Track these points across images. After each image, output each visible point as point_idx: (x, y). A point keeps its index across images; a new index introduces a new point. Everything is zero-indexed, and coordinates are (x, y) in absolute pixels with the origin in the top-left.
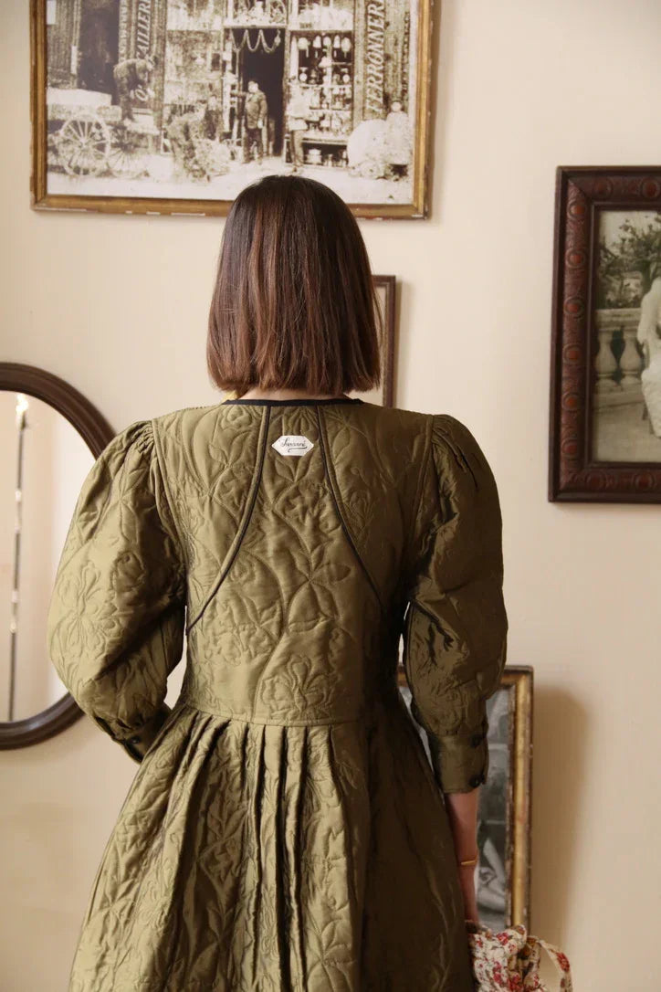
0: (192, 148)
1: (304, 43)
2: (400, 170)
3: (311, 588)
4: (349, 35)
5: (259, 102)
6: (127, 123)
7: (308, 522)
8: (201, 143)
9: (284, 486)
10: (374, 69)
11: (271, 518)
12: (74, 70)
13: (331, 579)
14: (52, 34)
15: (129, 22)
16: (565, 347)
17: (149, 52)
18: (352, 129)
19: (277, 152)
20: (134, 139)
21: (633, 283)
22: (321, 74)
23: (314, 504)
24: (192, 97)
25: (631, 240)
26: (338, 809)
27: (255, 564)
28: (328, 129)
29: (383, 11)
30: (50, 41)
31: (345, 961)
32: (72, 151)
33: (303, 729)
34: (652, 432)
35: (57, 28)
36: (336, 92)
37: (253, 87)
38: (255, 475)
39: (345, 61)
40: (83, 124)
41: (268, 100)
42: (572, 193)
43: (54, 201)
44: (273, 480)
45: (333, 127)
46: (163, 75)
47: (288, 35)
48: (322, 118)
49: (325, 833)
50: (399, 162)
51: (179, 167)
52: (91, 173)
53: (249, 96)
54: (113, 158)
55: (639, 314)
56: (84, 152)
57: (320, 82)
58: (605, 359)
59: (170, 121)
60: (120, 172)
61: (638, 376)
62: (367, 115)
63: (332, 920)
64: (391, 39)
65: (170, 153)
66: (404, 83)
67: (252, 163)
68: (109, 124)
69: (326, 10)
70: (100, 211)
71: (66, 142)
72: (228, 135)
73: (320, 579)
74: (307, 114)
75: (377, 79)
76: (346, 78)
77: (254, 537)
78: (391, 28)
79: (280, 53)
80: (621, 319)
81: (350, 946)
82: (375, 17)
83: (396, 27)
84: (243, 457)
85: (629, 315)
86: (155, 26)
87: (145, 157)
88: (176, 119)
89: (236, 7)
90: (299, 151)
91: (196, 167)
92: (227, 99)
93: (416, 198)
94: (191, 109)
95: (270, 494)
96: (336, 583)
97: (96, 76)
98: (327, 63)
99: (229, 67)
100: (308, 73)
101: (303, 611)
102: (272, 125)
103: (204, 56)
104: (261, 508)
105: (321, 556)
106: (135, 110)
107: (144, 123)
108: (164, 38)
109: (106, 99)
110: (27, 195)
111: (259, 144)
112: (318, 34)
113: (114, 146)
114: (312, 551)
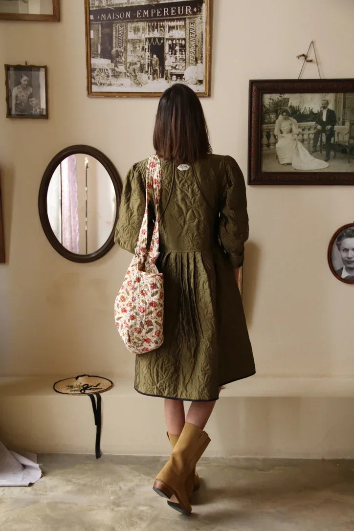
0: (136, 76)
1: (170, 42)
2: (201, 82)
3: (192, 210)
4: (184, 39)
5: (157, 61)
6: (116, 68)
7: (190, 190)
8: (139, 74)
9: (182, 180)
10: (192, 50)
11: (179, 190)
12: (99, 53)
13: (198, 207)
14: (92, 41)
15: (116, 37)
16: (253, 137)
17: (122, 46)
18: (185, 69)
19: (163, 77)
20: (118, 74)
21: (273, 116)
22: (176, 52)
23: (191, 184)
24: (136, 60)
25: (272, 103)
26: (206, 276)
27: (175, 204)
28: (178, 69)
29: (195, 31)
30: (92, 43)
31: (212, 319)
32: (99, 78)
33: (193, 253)
34: (279, 163)
35: (94, 39)
36: (181, 57)
37: (155, 56)
38: (173, 177)
39: (183, 47)
40: (102, 69)
41: (159, 61)
42: (254, 88)
43: (94, 94)
44: (178, 179)
45: (180, 68)
46: (127, 53)
47: (165, 39)
48: (176, 66)
49: (202, 282)
50: (200, 79)
51: (132, 82)
52: (105, 85)
53: (153, 59)
54: (112, 80)
55: (275, 126)
56: (103, 78)
57: (175, 54)
58: (265, 140)
59: (129, 68)
60: (114, 84)
61: (275, 145)
62: (190, 64)
63: (207, 308)
64: (197, 40)
65: (129, 78)
66: (202, 54)
67: (155, 80)
68: (110, 69)
69: (177, 31)
70: (108, 97)
71: (97, 75)
72: (147, 72)
73: (195, 207)
74: (171, 64)
75: (193, 53)
76: (184, 53)
77: (174, 196)
78: (197, 37)
79: (163, 46)
80: (269, 128)
81: (213, 314)
82: (192, 33)
83: (199, 36)
84: (169, 172)
85: (272, 126)
86: (124, 37)
87: (122, 80)
88: (131, 67)
89: (149, 31)
90: (169, 76)
91: (137, 82)
92: (147, 60)
93: (206, 90)
94: (136, 64)
95: (178, 182)
96: (200, 208)
97: (106, 54)
98: (177, 48)
99: (147, 50)
100: (172, 51)
101: (190, 217)
102: (161, 68)
103: (139, 47)
104: (175, 187)
105: (195, 200)
106: (118, 64)
107: (121, 68)
108: (127, 41)
109: (109, 61)
110: (86, 92)
111: (157, 74)
112: (175, 39)
113: (112, 76)
114: (192, 198)
